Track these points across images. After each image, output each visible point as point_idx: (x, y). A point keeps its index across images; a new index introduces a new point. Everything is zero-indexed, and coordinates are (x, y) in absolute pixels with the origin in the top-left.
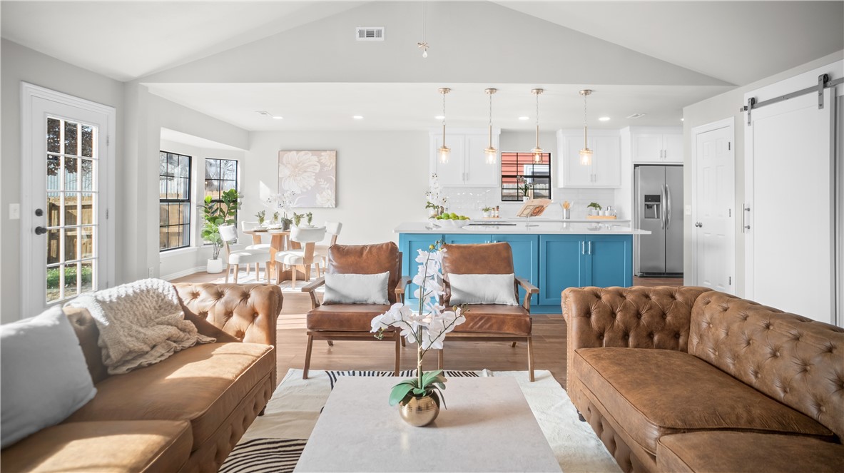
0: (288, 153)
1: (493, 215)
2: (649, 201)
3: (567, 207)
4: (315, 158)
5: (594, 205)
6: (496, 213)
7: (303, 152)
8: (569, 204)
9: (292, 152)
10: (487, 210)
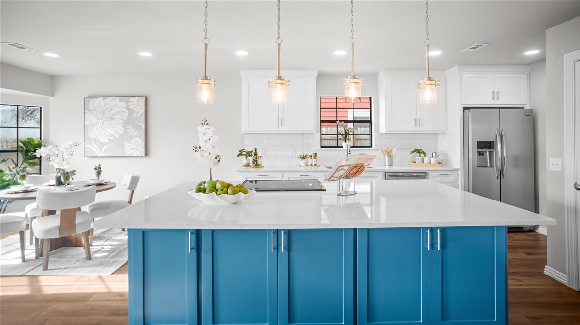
0: (95, 99)
1: (310, 163)
2: (482, 148)
3: (389, 154)
4: (123, 104)
5: (418, 151)
6: (314, 161)
7: (110, 98)
8: (391, 150)
9: (99, 98)
10: (304, 158)
